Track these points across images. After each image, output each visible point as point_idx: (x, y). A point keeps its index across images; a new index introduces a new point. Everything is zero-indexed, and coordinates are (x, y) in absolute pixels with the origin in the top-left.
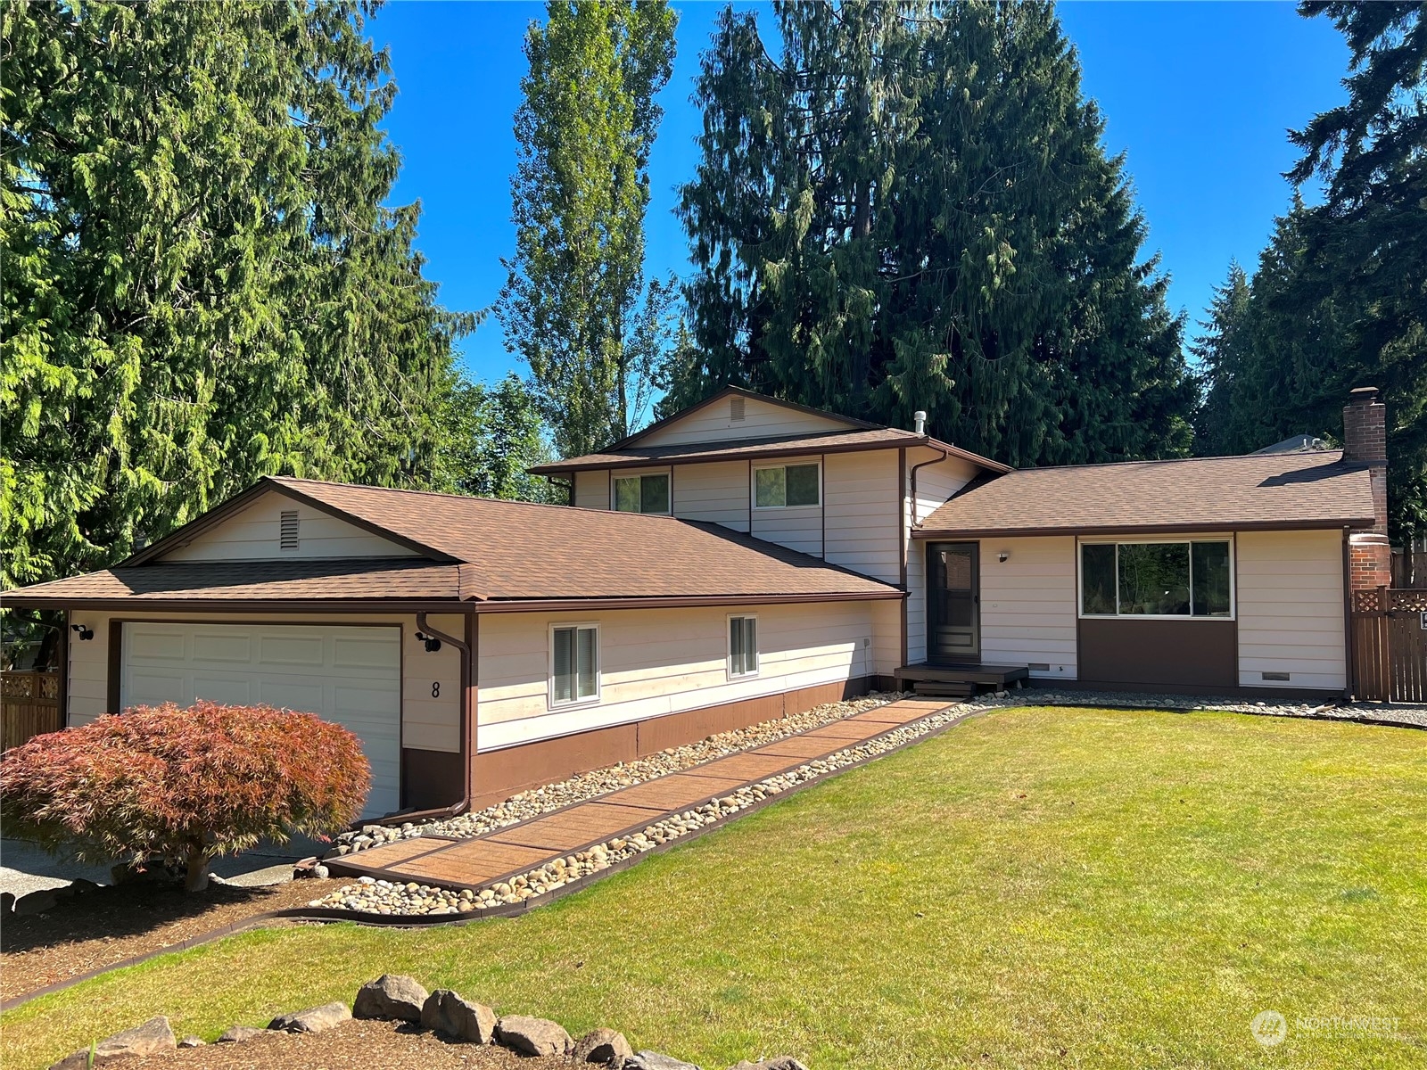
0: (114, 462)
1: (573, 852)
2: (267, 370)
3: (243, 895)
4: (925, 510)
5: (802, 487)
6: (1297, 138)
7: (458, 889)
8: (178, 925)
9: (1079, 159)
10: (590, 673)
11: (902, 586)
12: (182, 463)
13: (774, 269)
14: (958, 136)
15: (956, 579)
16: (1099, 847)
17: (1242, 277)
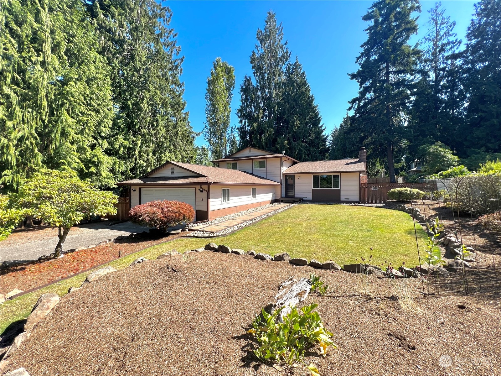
0: (136, 160)
1: (231, 227)
2: (163, 143)
3: (174, 234)
4: (285, 169)
5: (262, 164)
6: (349, 102)
7: (213, 232)
8: (164, 239)
9: (311, 105)
10: (228, 197)
11: (281, 183)
12: (148, 160)
13: (255, 125)
14: (289, 101)
15: (290, 182)
16: (324, 225)
17: (337, 128)
